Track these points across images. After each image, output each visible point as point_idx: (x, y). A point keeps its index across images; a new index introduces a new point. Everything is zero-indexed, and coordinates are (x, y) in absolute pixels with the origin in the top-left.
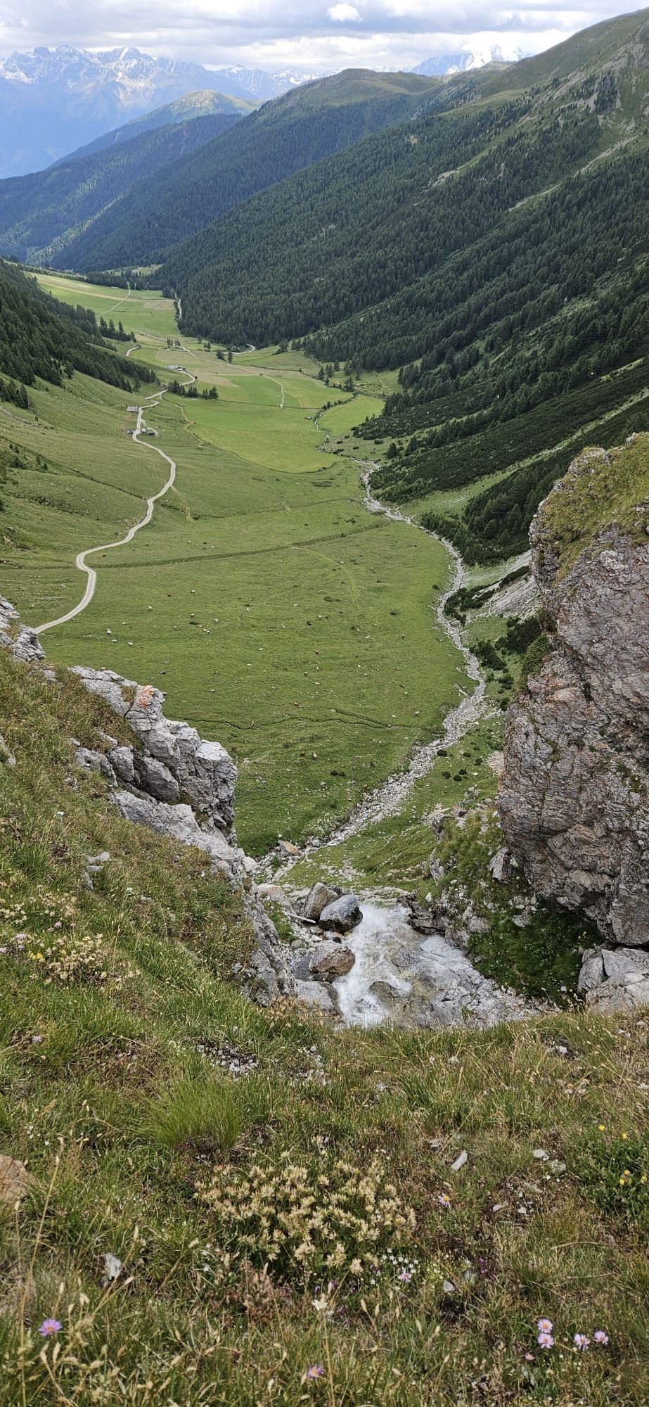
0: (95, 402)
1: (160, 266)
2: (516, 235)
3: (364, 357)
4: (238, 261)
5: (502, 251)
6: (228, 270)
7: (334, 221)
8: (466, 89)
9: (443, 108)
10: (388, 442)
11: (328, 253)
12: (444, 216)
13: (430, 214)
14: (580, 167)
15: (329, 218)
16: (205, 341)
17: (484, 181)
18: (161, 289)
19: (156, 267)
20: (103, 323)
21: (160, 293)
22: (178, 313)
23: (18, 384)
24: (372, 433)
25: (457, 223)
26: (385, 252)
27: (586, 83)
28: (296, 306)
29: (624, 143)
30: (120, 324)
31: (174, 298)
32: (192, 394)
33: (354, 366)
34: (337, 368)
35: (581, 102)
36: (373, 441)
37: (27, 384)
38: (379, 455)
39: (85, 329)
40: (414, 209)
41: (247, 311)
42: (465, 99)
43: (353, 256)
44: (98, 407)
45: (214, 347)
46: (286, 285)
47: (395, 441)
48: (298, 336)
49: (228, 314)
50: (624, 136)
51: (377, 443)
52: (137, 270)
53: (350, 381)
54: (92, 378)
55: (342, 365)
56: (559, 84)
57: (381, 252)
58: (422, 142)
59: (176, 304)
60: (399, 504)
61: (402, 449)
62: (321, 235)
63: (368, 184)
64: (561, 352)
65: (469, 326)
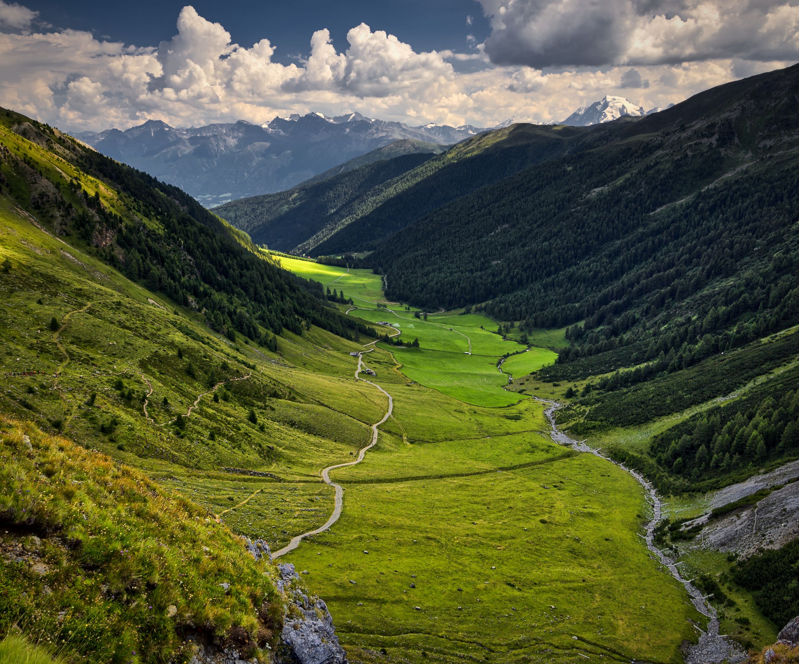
0: (326, 348)
1: (372, 252)
2: (659, 231)
3: (536, 319)
4: (433, 249)
5: (647, 243)
6: (424, 255)
7: (507, 222)
8: (607, 134)
9: (591, 146)
10: (565, 386)
11: (504, 244)
12: (597, 218)
13: (586, 217)
14: (708, 184)
15: (503, 220)
16: (406, 305)
17: (629, 195)
18: (372, 268)
19: (367, 253)
20: (329, 291)
21: (371, 271)
22: (384, 284)
23: (272, 335)
24: (549, 377)
25: (608, 224)
26: (550, 243)
27: (708, 127)
28: (478, 280)
29: (744, 167)
30: (341, 292)
31: (381, 274)
32: (400, 343)
33: (527, 325)
34: (512, 326)
35: (705, 140)
36: (551, 384)
37: (277, 334)
38: (557, 395)
39: (317, 295)
40: (572, 214)
41: (439, 284)
42: (608, 140)
43: (523, 246)
44: (329, 352)
45: (412, 309)
46: (471, 267)
47: (571, 385)
48: (480, 302)
49: (424, 286)
50: (743, 162)
51: (555, 385)
52: (355, 255)
53: (525, 336)
54: (324, 331)
55: (517, 324)
56: (685, 128)
57: (546, 243)
58: (575, 169)
59: (382, 279)
60: (584, 438)
61: (578, 391)
62: (497, 231)
63: (534, 197)
64: (716, 319)
65: (625, 298)
